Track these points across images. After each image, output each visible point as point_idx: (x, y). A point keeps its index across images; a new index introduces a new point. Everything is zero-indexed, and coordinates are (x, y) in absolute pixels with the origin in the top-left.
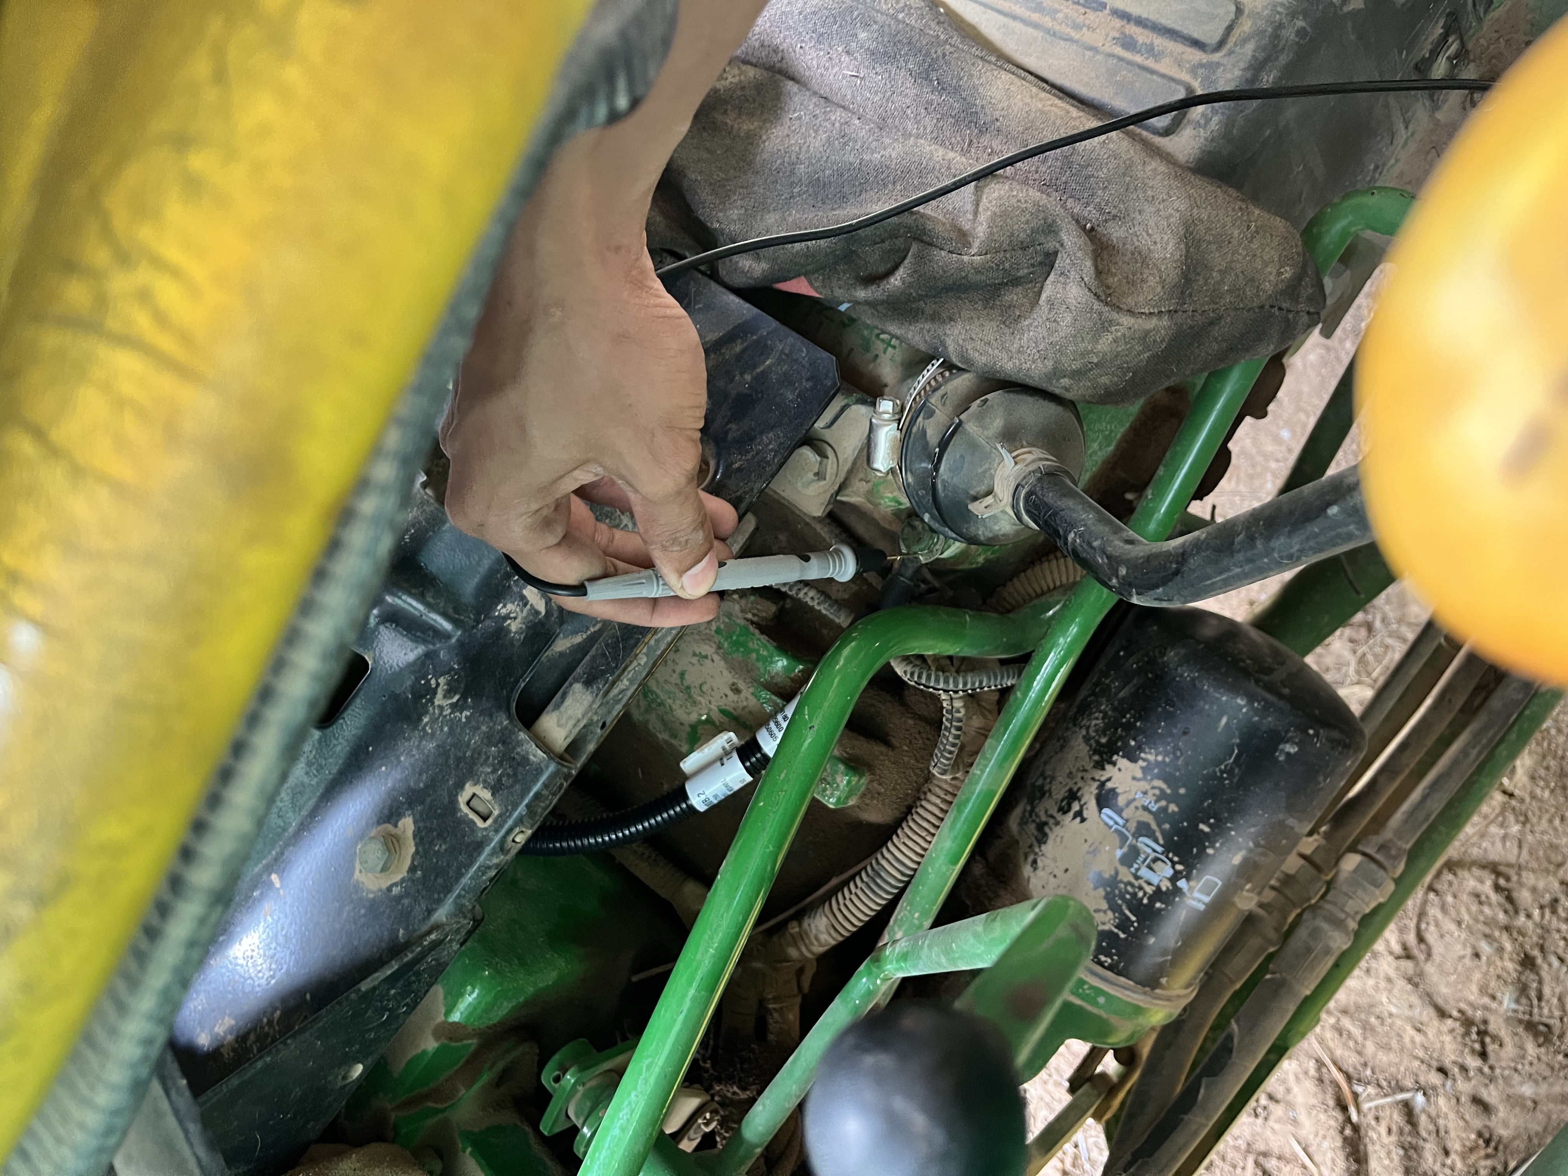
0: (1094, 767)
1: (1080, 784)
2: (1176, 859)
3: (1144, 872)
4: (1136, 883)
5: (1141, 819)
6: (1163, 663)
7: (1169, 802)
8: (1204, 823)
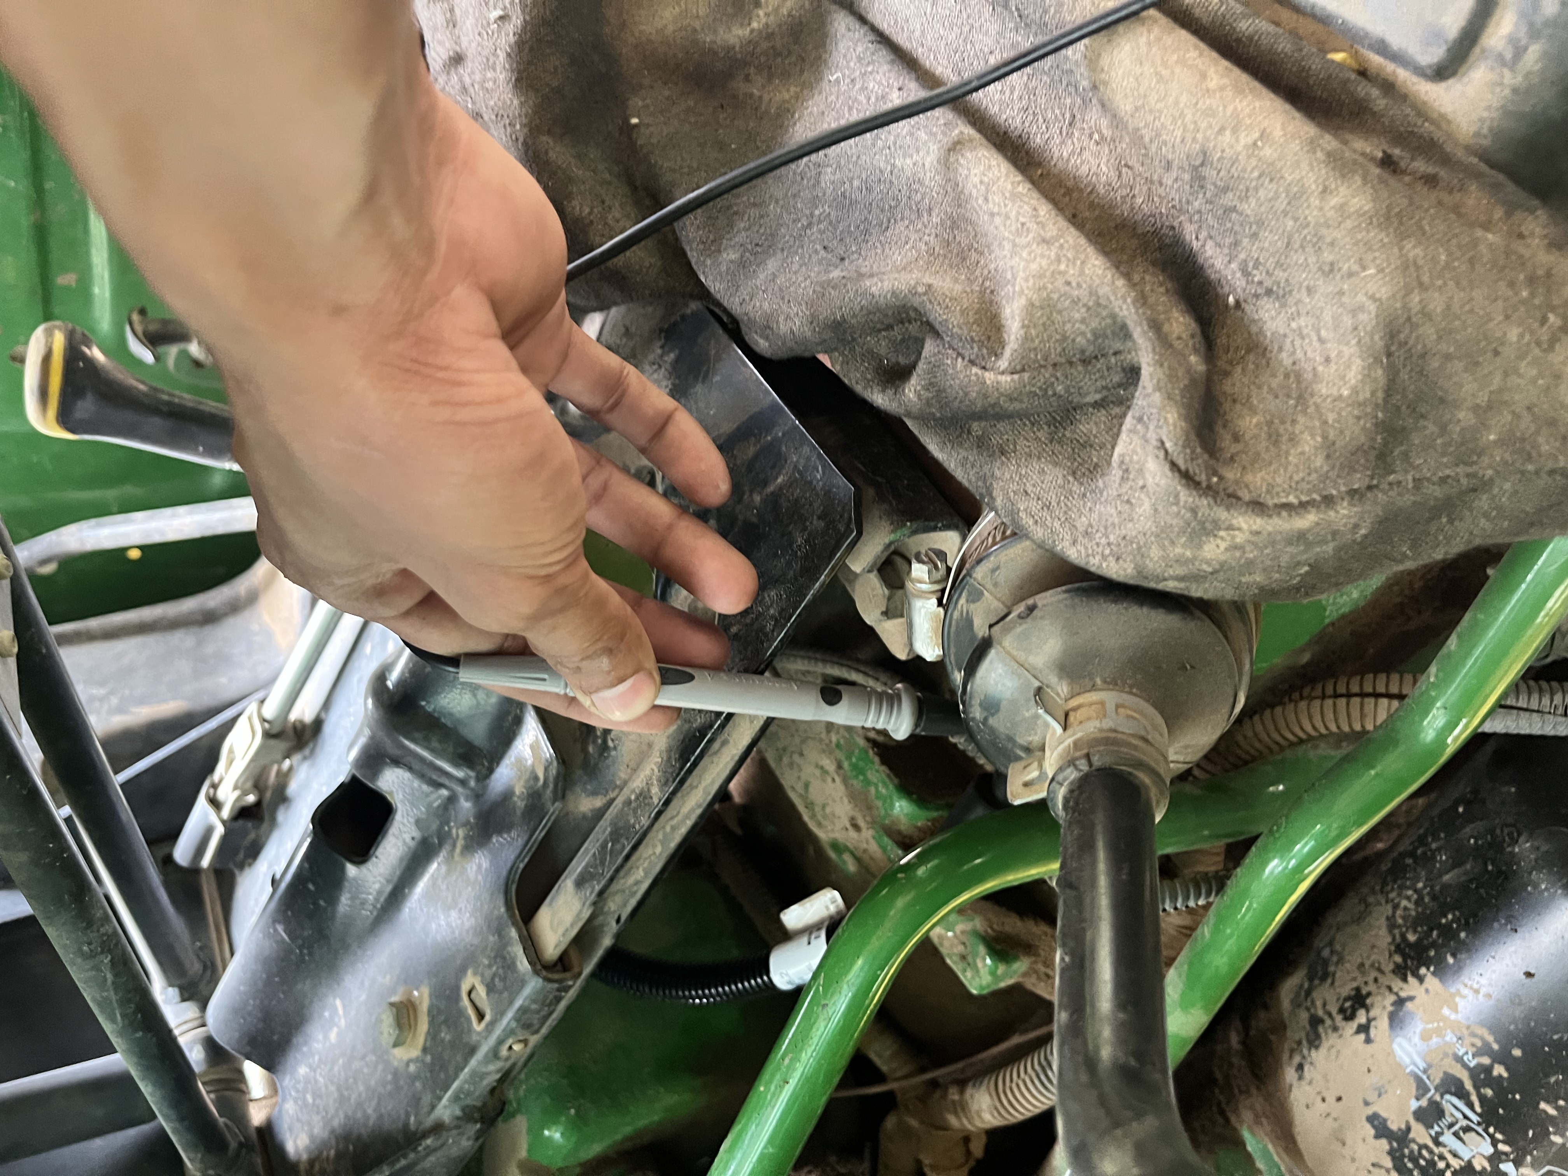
0: (1393, 972)
1: (1372, 987)
2: (1499, 1136)
3: (1448, 1138)
4: (1436, 1150)
5: (1450, 1071)
6: (1512, 854)
7: (1494, 1061)
8: (1548, 1102)
